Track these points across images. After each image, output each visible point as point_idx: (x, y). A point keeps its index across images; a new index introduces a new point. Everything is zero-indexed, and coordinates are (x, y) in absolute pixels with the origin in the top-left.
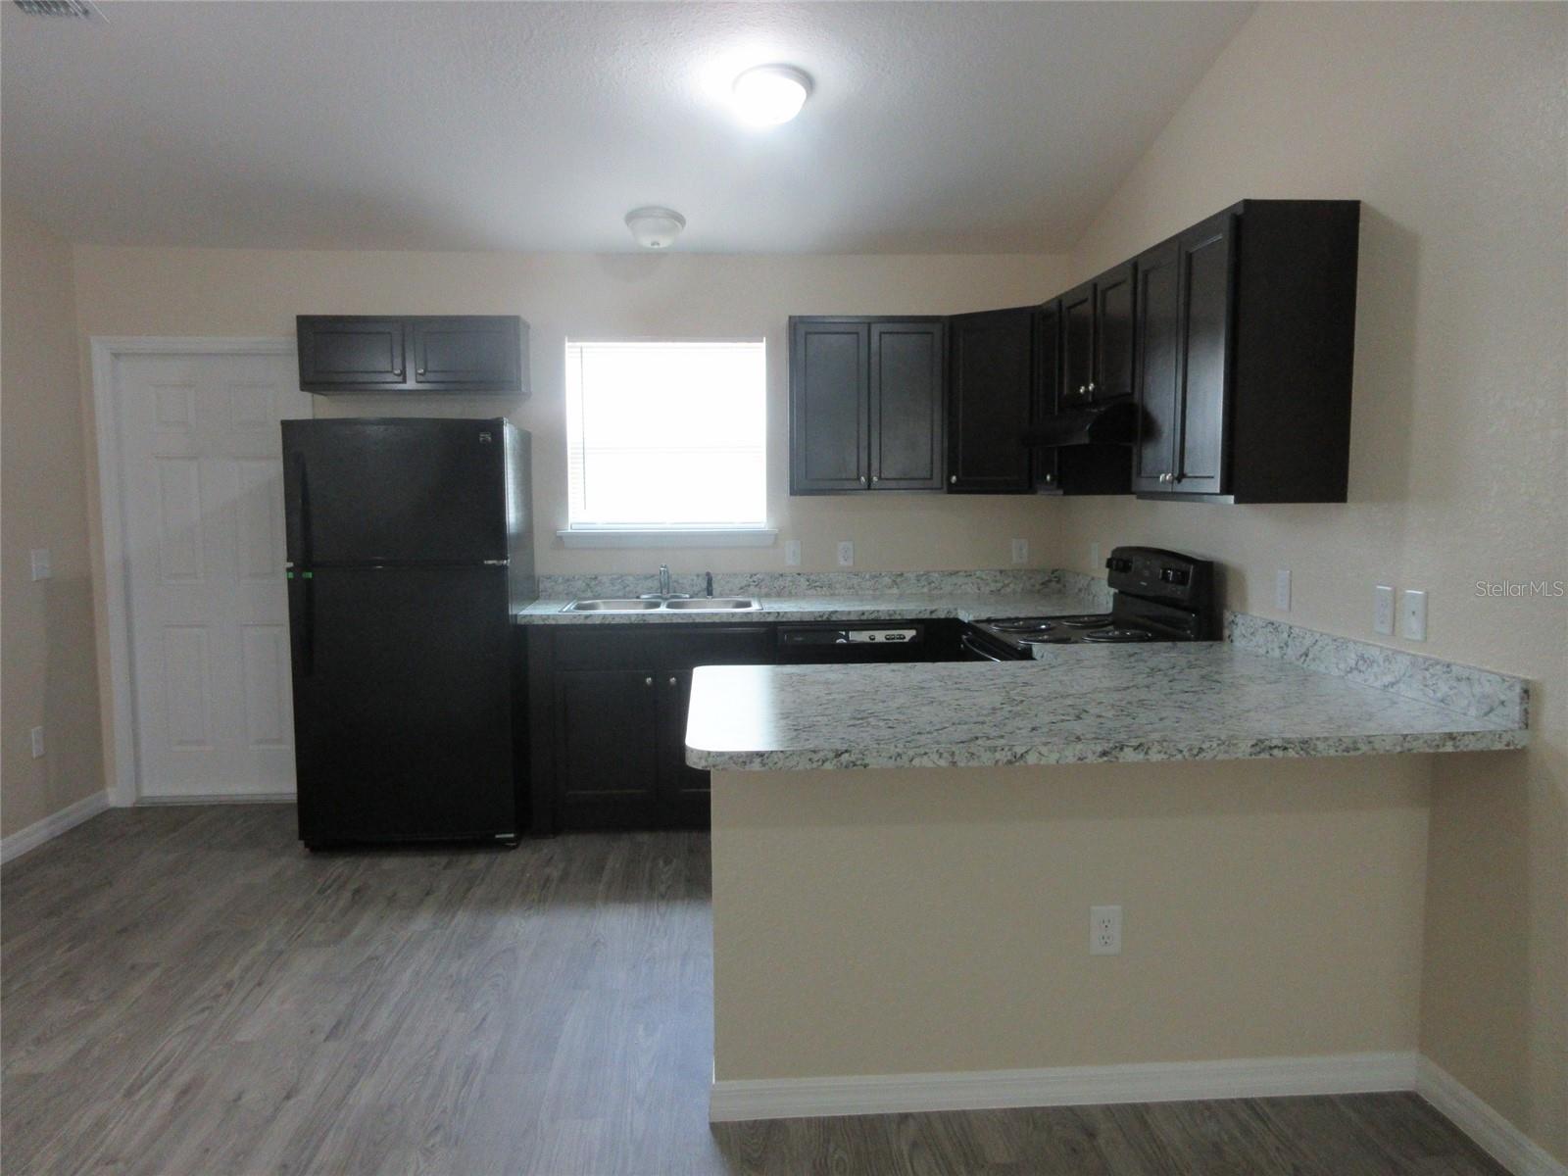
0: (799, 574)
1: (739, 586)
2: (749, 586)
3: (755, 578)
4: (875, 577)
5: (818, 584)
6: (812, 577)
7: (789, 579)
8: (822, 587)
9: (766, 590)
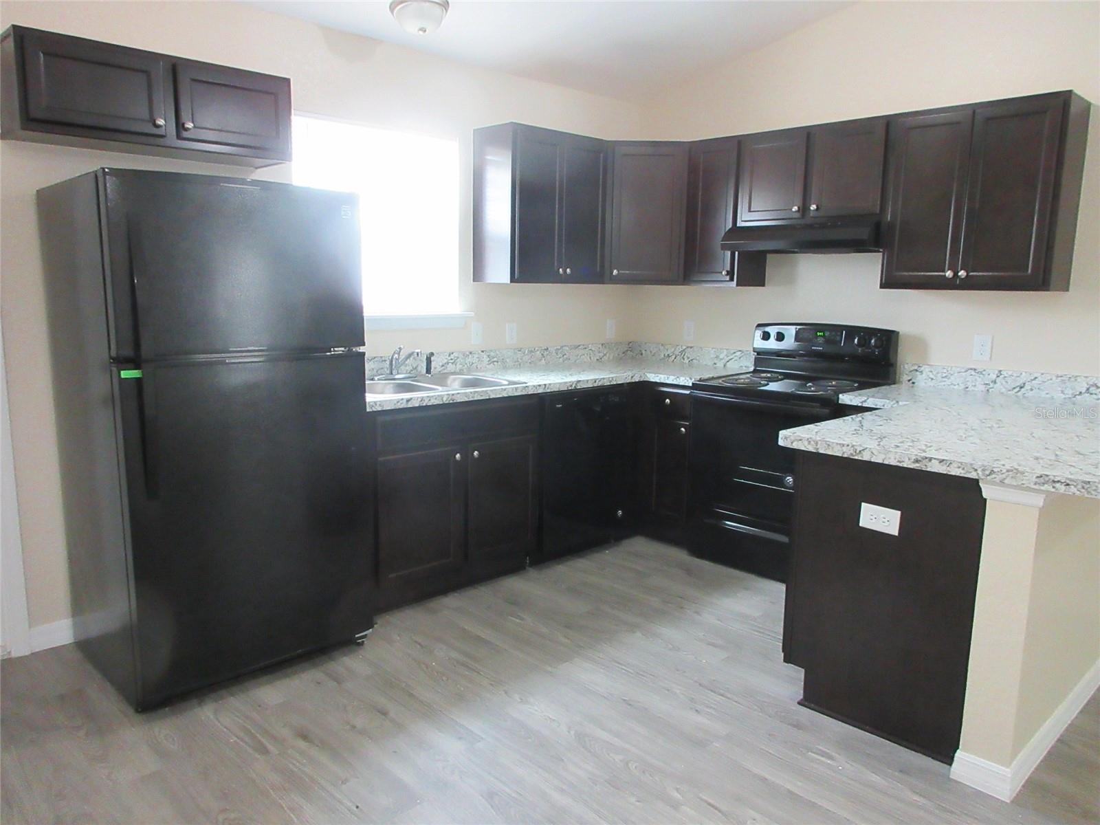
0: (483, 351)
1: (441, 364)
2: (448, 363)
3: (452, 356)
4: (532, 351)
5: (495, 359)
6: (492, 354)
7: (477, 356)
8: (497, 362)
9: (461, 366)
